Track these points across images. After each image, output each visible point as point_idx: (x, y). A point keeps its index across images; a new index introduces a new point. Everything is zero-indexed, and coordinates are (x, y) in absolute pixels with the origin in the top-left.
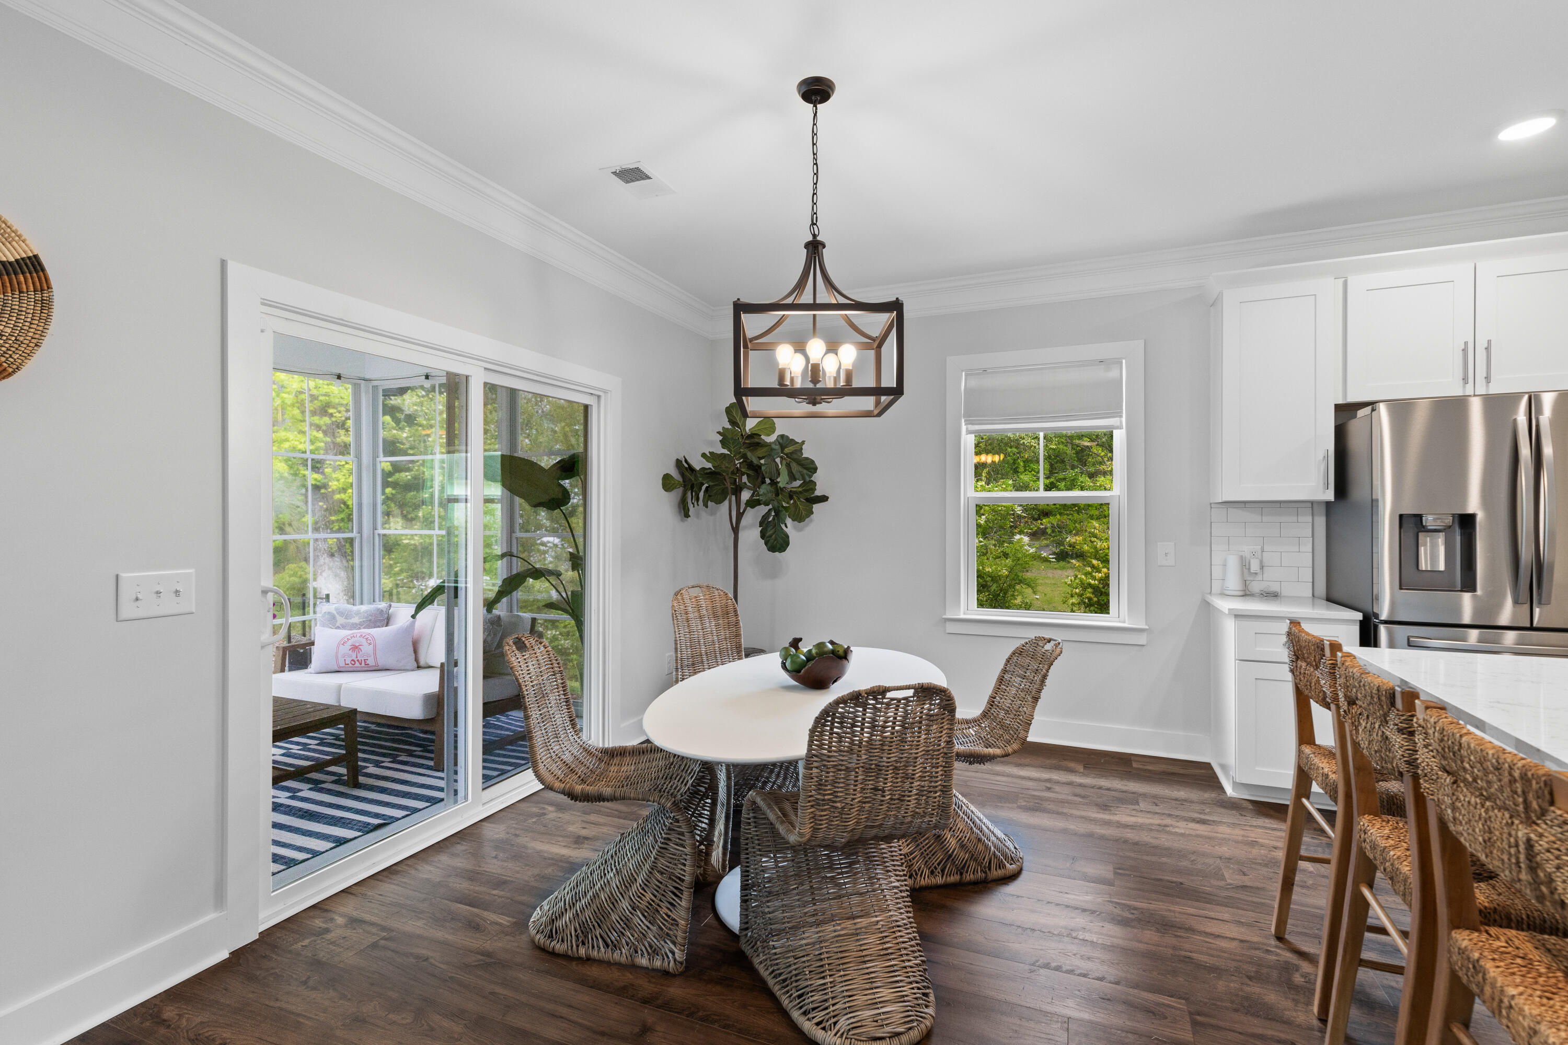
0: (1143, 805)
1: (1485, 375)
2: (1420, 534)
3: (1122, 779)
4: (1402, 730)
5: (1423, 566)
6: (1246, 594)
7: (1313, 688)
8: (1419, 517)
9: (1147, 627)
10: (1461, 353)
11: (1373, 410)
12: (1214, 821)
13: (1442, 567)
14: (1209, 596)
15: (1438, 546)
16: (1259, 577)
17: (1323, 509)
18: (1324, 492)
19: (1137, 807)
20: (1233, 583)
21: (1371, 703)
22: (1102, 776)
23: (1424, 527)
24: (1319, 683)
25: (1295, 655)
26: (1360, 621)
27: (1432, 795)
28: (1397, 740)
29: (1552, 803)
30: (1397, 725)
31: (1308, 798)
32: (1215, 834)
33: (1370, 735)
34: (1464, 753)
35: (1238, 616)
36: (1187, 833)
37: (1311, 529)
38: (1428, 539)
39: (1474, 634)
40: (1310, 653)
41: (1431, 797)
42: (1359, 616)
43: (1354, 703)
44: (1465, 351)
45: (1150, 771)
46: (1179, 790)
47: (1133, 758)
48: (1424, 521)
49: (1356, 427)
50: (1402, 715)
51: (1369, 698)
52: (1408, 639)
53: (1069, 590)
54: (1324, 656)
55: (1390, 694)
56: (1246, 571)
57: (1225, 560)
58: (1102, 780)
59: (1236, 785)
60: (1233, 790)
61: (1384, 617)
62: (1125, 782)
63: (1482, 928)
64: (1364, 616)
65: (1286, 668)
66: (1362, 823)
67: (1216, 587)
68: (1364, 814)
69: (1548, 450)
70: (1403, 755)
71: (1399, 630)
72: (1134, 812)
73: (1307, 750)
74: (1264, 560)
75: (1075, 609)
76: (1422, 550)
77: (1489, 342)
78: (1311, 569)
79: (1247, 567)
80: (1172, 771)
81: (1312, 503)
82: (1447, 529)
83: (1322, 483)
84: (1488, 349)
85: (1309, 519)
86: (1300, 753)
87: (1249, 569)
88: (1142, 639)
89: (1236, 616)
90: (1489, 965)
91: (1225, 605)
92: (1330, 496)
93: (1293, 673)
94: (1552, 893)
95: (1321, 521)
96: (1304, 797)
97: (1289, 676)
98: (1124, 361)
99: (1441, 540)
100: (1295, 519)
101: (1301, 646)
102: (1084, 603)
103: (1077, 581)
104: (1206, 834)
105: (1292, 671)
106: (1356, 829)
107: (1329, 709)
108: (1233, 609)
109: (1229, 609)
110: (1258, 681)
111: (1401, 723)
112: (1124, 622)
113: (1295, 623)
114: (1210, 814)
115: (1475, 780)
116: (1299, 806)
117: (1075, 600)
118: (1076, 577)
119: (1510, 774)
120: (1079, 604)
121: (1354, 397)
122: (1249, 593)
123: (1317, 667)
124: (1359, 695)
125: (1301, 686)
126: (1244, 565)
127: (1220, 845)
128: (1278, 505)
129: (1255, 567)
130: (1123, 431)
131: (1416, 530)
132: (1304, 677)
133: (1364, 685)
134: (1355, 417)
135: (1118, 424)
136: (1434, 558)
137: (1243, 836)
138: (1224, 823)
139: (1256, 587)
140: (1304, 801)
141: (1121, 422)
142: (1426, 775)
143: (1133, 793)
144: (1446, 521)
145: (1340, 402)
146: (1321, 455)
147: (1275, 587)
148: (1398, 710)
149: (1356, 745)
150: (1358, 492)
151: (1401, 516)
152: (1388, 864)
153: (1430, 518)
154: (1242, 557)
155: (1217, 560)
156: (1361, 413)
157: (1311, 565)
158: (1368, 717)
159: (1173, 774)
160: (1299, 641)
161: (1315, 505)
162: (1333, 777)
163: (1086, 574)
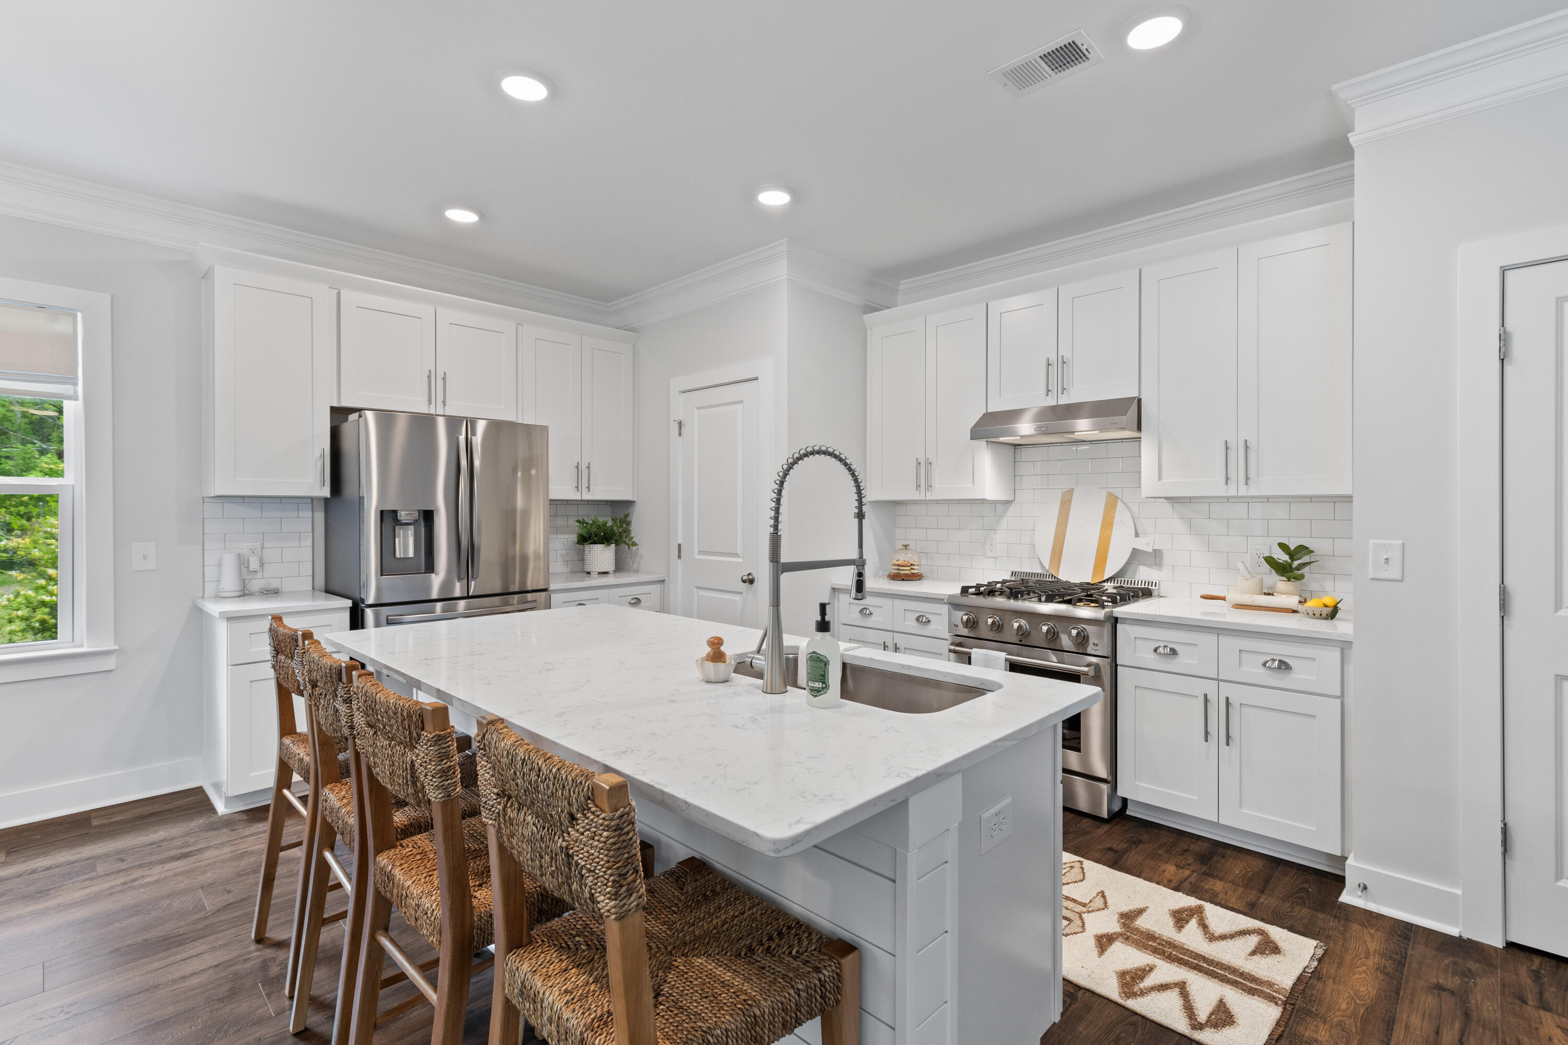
0: (101, 869)
1: (442, 400)
2: (396, 527)
3: (72, 847)
4: (346, 700)
5: (398, 556)
6: (244, 593)
7: (290, 679)
8: (395, 512)
9: (116, 647)
10: (426, 379)
11: (360, 416)
12: (198, 850)
13: (411, 554)
14: (200, 601)
15: (408, 537)
16: (259, 575)
17: (322, 503)
18: (321, 489)
19: (93, 874)
20: (230, 583)
21: (326, 682)
22: (39, 855)
23: (398, 521)
24: (294, 673)
25: (275, 650)
26: (350, 607)
27: (363, 749)
28: (342, 708)
29: (423, 729)
30: (343, 696)
31: (289, 788)
32: (198, 864)
33: (327, 712)
34: (378, 707)
35: (231, 618)
36: (163, 876)
37: (311, 525)
38: (401, 531)
39: (439, 605)
40: (287, 646)
41: (362, 751)
42: (349, 603)
43: (317, 686)
44: (429, 377)
45: (117, 823)
46: (156, 831)
47: (92, 815)
48: (398, 517)
49: (347, 429)
50: (346, 688)
51: (324, 678)
52: (387, 619)
53: (5, 614)
54: (298, 646)
55: (338, 671)
56: (244, 570)
57: (221, 560)
58: (39, 860)
59: (229, 800)
60: (226, 807)
61: (371, 601)
62: (79, 849)
63: (398, 844)
64: (354, 603)
65: (269, 665)
66: (324, 794)
67: (210, 589)
68: (327, 785)
69: (477, 463)
70: (346, 722)
71: (385, 611)
72: (87, 882)
73: (287, 741)
74: (264, 557)
75: (15, 638)
76: (397, 540)
77: (445, 373)
78: (311, 563)
79: (246, 565)
80: (151, 812)
81: (312, 499)
82: (415, 523)
83: (318, 479)
84: (444, 379)
85: (310, 514)
86: (281, 744)
87: (248, 567)
88: (110, 663)
89: (230, 619)
90: (397, 872)
91: (214, 608)
92: (326, 492)
93: (274, 669)
94: (424, 796)
95: (320, 516)
96: (285, 788)
97: (271, 673)
98: (79, 315)
99: (411, 531)
100: (295, 514)
101: (279, 641)
102: (33, 628)
103: (20, 599)
104: (187, 868)
105: (274, 667)
106: (321, 799)
107: (302, 696)
108: (224, 612)
109: (220, 613)
110: (253, 683)
111: (345, 694)
112: (82, 646)
113: (277, 618)
114: (194, 844)
115: (384, 727)
116: (280, 798)
117: (17, 626)
118: (17, 595)
119: (402, 715)
120: (23, 631)
121: (346, 403)
122: (249, 593)
123: (292, 658)
124: (318, 677)
125: (282, 682)
126: (242, 562)
127: (203, 873)
128: (278, 501)
129: (254, 564)
130: (80, 403)
131: (393, 524)
132: (283, 670)
133: (321, 667)
134: (347, 420)
135: (71, 393)
136: (406, 548)
137: (232, 852)
138: (211, 847)
139: (256, 585)
140: (286, 792)
141: (76, 392)
142: (359, 734)
143: (88, 859)
144: (414, 516)
145: (335, 405)
146: (318, 453)
147: (275, 584)
148: (343, 684)
149: (319, 723)
150: (349, 490)
151: (382, 512)
152: (340, 821)
153: (403, 513)
154: (239, 555)
155: (210, 559)
156: (353, 417)
157: (311, 560)
158: (326, 695)
159: (152, 815)
160: (277, 636)
161: (315, 501)
162: (307, 759)
163: (37, 589)
